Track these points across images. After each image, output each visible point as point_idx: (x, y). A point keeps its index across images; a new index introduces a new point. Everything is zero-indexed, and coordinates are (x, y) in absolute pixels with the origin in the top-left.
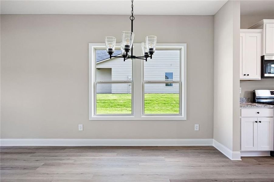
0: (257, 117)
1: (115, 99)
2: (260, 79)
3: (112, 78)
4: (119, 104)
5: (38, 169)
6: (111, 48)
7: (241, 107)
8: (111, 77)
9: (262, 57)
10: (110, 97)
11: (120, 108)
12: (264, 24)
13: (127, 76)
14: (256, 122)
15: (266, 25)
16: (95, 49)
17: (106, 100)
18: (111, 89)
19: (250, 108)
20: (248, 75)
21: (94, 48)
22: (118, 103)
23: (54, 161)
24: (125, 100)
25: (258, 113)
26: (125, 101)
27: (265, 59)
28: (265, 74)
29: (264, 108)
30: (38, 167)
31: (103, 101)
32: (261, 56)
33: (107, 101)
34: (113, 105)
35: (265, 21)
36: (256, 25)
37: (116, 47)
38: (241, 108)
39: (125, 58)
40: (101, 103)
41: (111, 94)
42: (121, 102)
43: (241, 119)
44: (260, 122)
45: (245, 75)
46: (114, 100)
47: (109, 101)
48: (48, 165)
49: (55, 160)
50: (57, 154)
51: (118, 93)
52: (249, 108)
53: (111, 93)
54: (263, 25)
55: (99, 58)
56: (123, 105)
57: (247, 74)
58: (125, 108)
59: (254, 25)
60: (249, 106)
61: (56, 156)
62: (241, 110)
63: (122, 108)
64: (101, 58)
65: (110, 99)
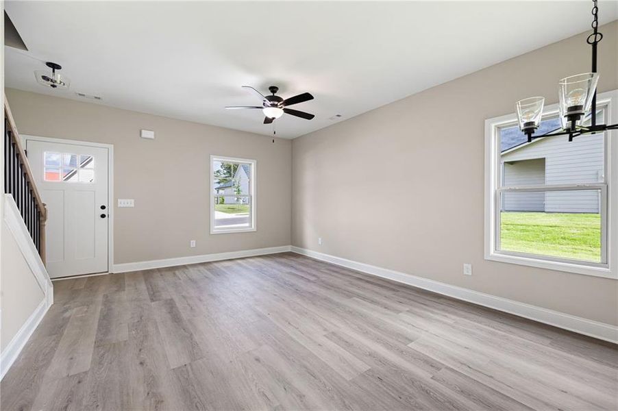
1: (554, 224)
3: (547, 179)
4: (566, 236)
5: (400, 314)
6: (532, 120)
8: (544, 177)
10: (540, 219)
11: (570, 246)
13: (594, 172)
16: (499, 128)
17: (529, 226)
18: (545, 202)
21: (496, 126)
22: (564, 233)
23: (423, 311)
24: (586, 228)
26: (585, 231)
30: (401, 312)
31: (521, 227)
33: (530, 228)
34: (548, 238)
37: (546, 114)
39: (574, 134)
40: (517, 230)
41: (544, 214)
42: (575, 231)
46: (551, 227)
47: (536, 227)
48: (413, 313)
49: (425, 309)
50: (427, 302)
51: (563, 213)
53: (544, 212)
55: (513, 141)
56: (580, 240)
58: (584, 247)
61: (425, 305)
63: (576, 247)
64: (518, 140)
65: (539, 223)
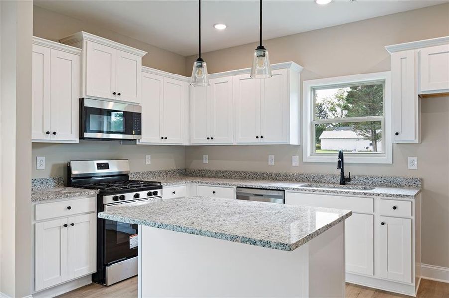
0: (68, 216)
2: (78, 142)
7: (34, 200)
9: (81, 101)
12: (84, 41)
14: (66, 226)
15: (86, 42)
19: (54, 200)
20: (54, 133)
25: (69, 208)
27: (85, 106)
28: (85, 133)
29: (80, 197)
32: (79, 99)
35: (85, 35)
36: (70, 38)
38: (34, 203)
43: (35, 225)
44: (72, 225)
45: (48, 133)
52: (52, 200)
54: (82, 40)
57: (51, 132)
59: (66, 37)
60: (50, 197)
62: (35, 205)
